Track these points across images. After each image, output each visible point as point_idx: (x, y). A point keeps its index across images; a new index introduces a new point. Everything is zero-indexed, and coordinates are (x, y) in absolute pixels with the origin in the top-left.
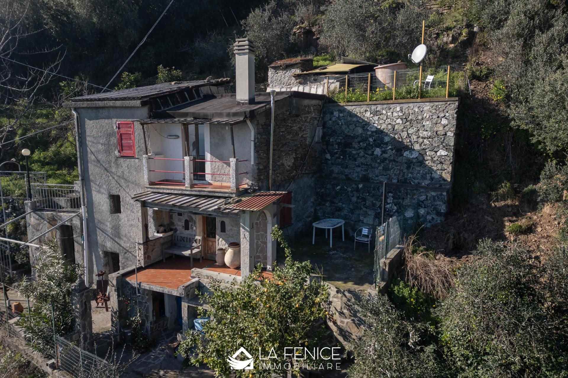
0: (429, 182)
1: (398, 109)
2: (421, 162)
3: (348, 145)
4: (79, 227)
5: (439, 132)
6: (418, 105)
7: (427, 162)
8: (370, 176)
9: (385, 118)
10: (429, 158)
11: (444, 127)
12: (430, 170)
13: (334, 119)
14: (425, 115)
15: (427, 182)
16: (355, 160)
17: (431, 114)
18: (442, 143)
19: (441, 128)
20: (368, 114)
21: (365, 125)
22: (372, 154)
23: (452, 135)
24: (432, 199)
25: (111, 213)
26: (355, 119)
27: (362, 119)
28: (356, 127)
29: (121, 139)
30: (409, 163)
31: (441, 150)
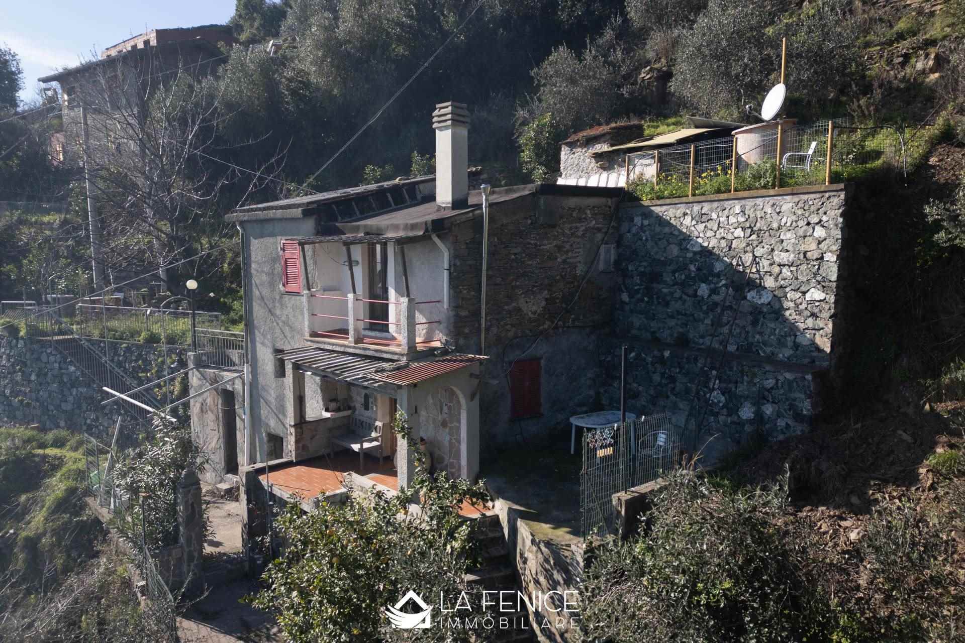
0: (791, 352)
1: (737, 209)
2: (776, 310)
3: (655, 277)
4: (242, 393)
5: (809, 255)
6: (771, 203)
7: (787, 313)
8: (691, 336)
9: (715, 228)
10: (792, 305)
11: (819, 243)
12: (793, 330)
13: (634, 230)
14: (784, 221)
15: (788, 352)
16: (667, 304)
17: (794, 218)
18: (815, 275)
19: (813, 246)
20: (688, 221)
21: (684, 240)
22: (695, 295)
23: (834, 258)
24: (786, 387)
25: (276, 377)
26: (667, 230)
27: (679, 230)
28: (669, 243)
29: (286, 267)
30: (757, 312)
31: (812, 290)
